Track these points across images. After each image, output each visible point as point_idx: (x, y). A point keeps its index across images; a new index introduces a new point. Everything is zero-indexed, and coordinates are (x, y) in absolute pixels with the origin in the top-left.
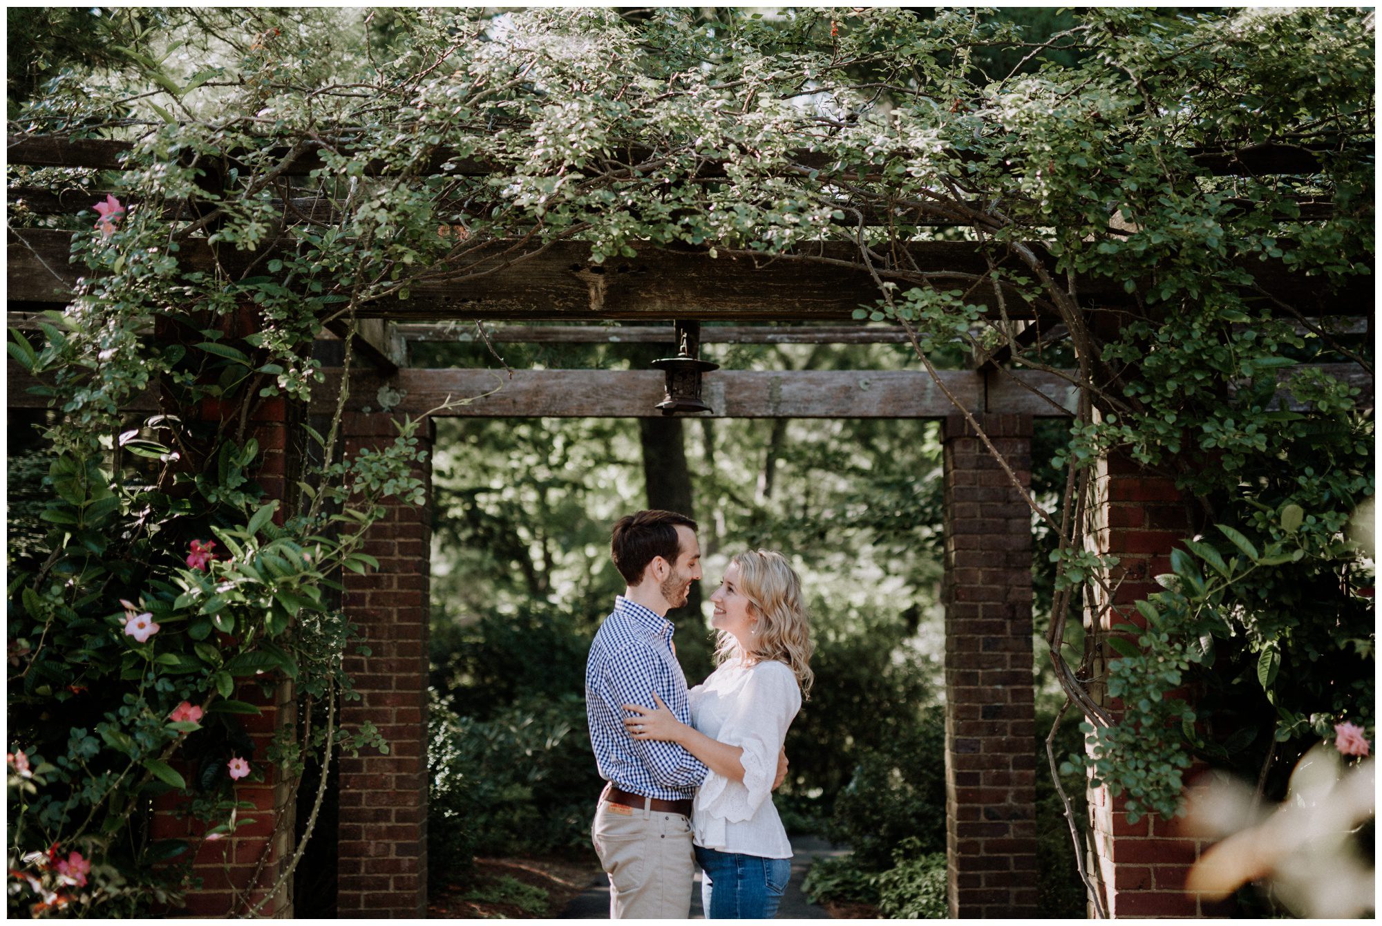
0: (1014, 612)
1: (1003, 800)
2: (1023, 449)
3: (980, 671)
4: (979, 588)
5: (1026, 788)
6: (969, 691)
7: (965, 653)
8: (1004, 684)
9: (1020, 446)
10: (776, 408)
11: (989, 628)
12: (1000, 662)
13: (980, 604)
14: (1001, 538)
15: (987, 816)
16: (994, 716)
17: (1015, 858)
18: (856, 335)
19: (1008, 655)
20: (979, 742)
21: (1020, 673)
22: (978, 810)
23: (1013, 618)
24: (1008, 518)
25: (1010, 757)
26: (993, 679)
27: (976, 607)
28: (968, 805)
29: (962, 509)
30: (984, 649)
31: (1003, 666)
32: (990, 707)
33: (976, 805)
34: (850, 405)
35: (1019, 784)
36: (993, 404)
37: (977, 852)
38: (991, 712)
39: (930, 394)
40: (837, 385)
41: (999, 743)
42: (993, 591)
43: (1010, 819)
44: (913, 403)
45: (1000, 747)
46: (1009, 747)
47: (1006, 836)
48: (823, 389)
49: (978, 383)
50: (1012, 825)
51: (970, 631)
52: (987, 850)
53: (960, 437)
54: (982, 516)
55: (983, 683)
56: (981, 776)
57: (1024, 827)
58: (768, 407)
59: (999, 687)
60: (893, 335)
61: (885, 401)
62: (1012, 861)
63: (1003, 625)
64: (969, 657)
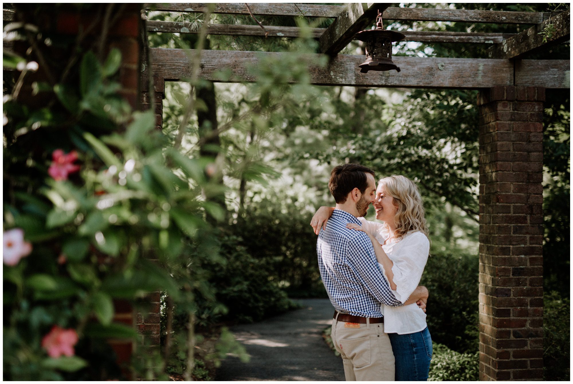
0: (532, 210)
1: (524, 326)
2: (539, 109)
3: (511, 246)
4: (511, 195)
5: (538, 318)
6: (504, 259)
7: (502, 235)
8: (525, 255)
9: (537, 107)
10: (386, 80)
11: (517, 220)
12: (524, 241)
13: (512, 205)
14: (526, 164)
15: (514, 336)
16: (519, 274)
17: (531, 361)
18: (429, 36)
19: (528, 236)
20: (510, 290)
21: (535, 247)
22: (509, 332)
23: (531, 214)
24: (529, 152)
25: (528, 299)
26: (519, 252)
27: (509, 207)
28: (503, 329)
29: (502, 145)
30: (514, 233)
31: (525, 243)
32: (517, 269)
33: (508, 329)
34: (432, 79)
35: (534, 315)
36: (519, 81)
37: (509, 358)
38: (517, 272)
39: (481, 74)
40: (425, 66)
41: (522, 291)
42: (520, 197)
43: (528, 337)
44: (470, 79)
45: (522, 293)
46: (528, 293)
47: (526, 348)
48: (416, 68)
49: (510, 67)
50: (529, 341)
51: (506, 222)
52: (514, 356)
53: (502, 101)
54: (514, 150)
55: (513, 255)
56: (511, 311)
57: (536, 342)
58: (381, 79)
59: (523, 256)
60: (452, 37)
61: (454, 77)
62: (529, 362)
63: (525, 218)
64: (505, 238)
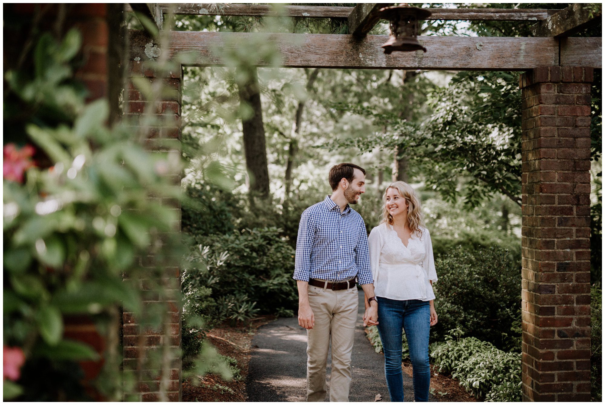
0: (579, 201)
1: (570, 325)
2: (586, 90)
3: (556, 240)
4: (556, 184)
5: (585, 316)
6: (548, 253)
7: (546, 228)
8: (571, 248)
9: (584, 89)
10: (420, 62)
11: (562, 211)
12: (569, 234)
13: (557, 195)
14: (571, 151)
15: (559, 335)
16: (565, 269)
17: (577, 362)
18: (467, 14)
19: (574, 229)
20: (554, 286)
21: (582, 240)
22: (553, 332)
23: (578, 204)
24: (575, 137)
25: (574, 296)
26: (564, 245)
27: (554, 197)
28: (547, 328)
29: (546, 131)
30: (559, 225)
31: (571, 236)
32: (561, 264)
33: (552, 328)
34: (470, 60)
35: (580, 314)
36: (564, 61)
37: (553, 359)
38: (562, 267)
39: (522, 53)
40: (461, 46)
41: (568, 287)
42: (565, 186)
43: (574, 337)
44: (511, 59)
45: (568, 290)
46: (574, 290)
47: (571, 348)
48: (452, 49)
49: (554, 46)
50: (575, 341)
51: (551, 213)
52: (559, 357)
53: (545, 82)
54: (559, 136)
55: (558, 248)
56: (556, 309)
57: (582, 342)
58: (414, 61)
59: (568, 250)
60: (492, 14)
61: (493, 58)
62: (575, 364)
63: (571, 209)
64: (549, 230)
